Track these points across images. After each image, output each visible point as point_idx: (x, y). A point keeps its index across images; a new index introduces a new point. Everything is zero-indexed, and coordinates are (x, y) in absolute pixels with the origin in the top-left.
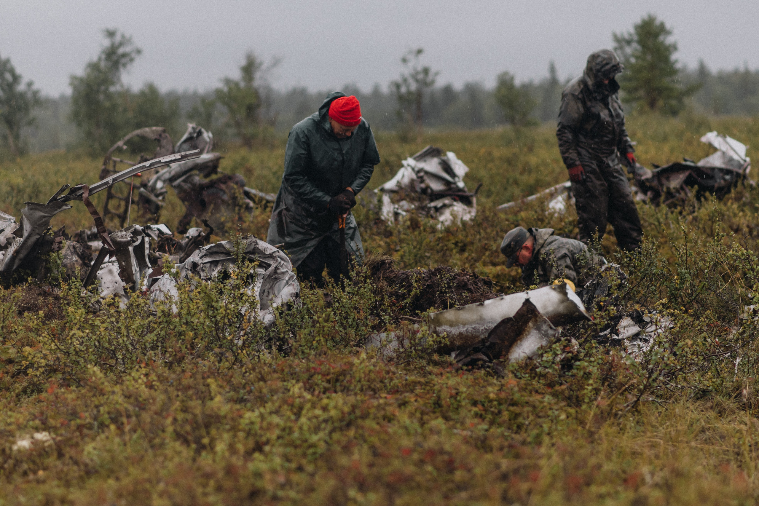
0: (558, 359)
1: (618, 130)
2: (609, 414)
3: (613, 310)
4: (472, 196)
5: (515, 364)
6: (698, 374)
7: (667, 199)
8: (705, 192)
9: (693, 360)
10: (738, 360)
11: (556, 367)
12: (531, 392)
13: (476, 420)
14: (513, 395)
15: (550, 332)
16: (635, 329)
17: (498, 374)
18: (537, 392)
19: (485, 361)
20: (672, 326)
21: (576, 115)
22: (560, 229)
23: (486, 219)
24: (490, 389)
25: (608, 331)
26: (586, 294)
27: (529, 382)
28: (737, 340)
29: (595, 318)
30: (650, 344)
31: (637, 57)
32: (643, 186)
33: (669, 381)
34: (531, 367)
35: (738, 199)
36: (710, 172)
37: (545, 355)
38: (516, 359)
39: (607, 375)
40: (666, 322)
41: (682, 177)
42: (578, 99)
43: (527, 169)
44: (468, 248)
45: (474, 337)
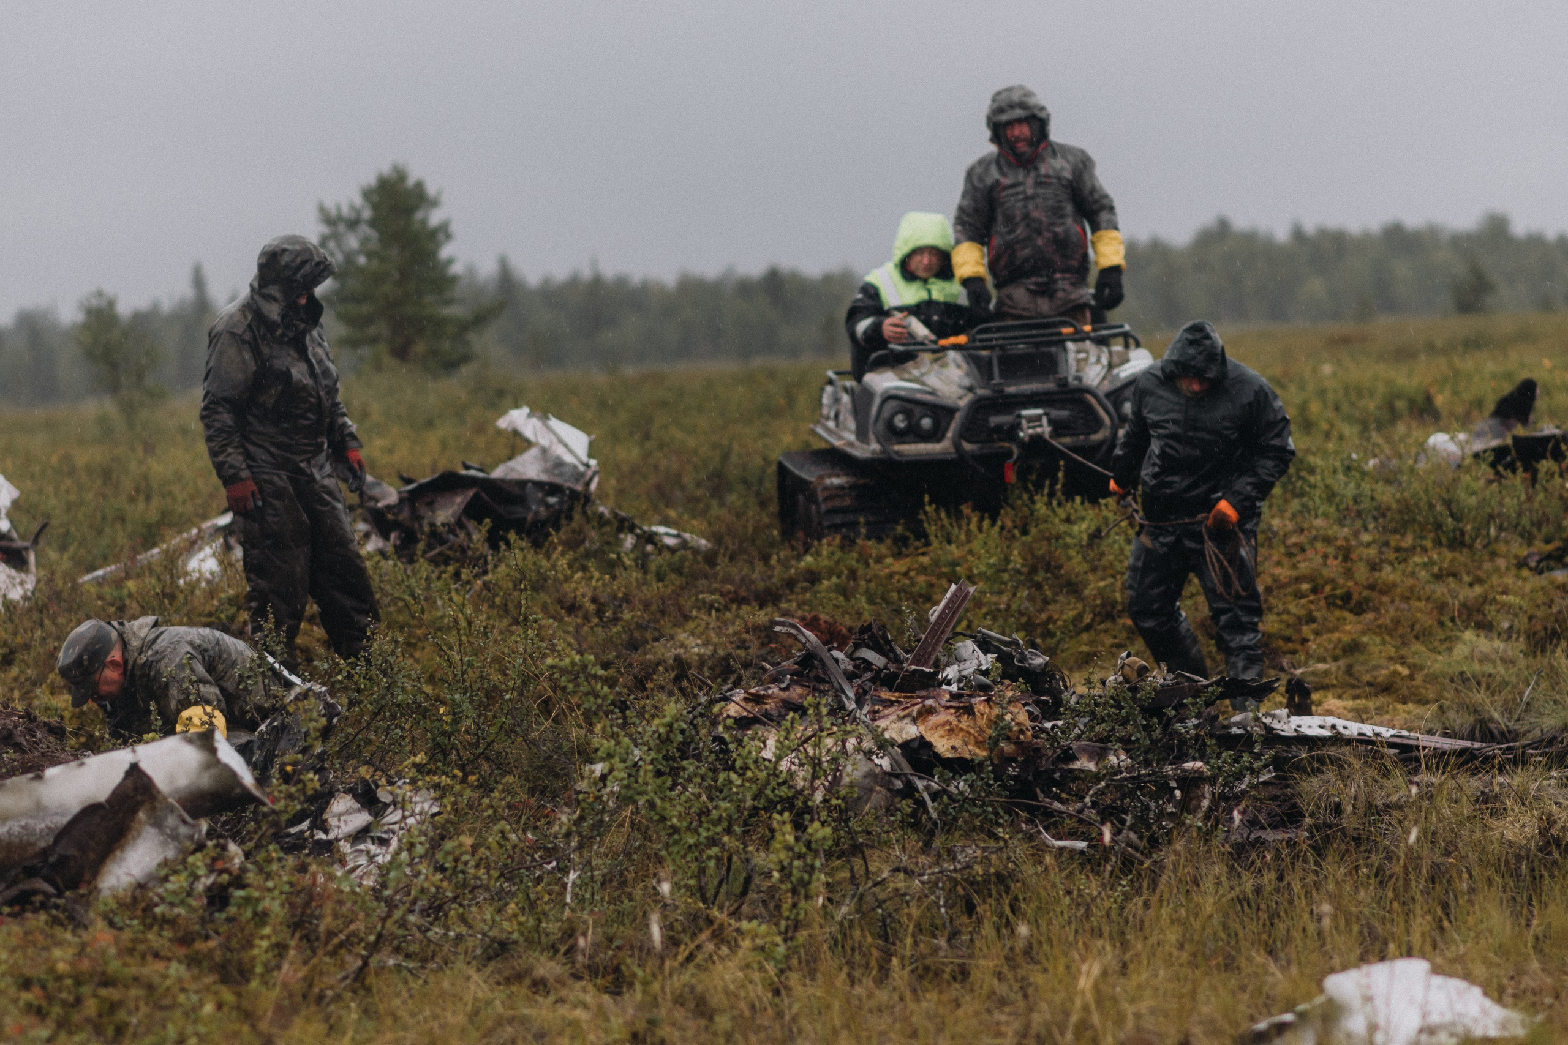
0: (200, 887)
1: (327, 403)
2: (305, 997)
3: (312, 780)
4: (26, 549)
5: (110, 901)
6: (491, 909)
7: (430, 547)
8: (507, 530)
9: (480, 879)
10: (573, 876)
11: (194, 903)
12: (143, 956)
13: (26, 1021)
14: (106, 963)
15: (183, 830)
16: (363, 818)
17: (77, 923)
18: (156, 955)
19: (47, 895)
20: (435, 810)
21: (240, 376)
22: (210, 615)
23: (58, 594)
24: (57, 953)
25: (305, 825)
26: (259, 748)
27: (140, 936)
28: (568, 835)
29: (275, 801)
30: (391, 849)
31: (369, 255)
32: (381, 522)
33: (431, 924)
34: (143, 905)
35: (572, 544)
36: (517, 491)
37: (172, 878)
38: (112, 888)
39: (303, 913)
40: (424, 804)
41: (459, 501)
42: (244, 342)
43: (143, 490)
44: (19, 656)
45: (23, 846)
